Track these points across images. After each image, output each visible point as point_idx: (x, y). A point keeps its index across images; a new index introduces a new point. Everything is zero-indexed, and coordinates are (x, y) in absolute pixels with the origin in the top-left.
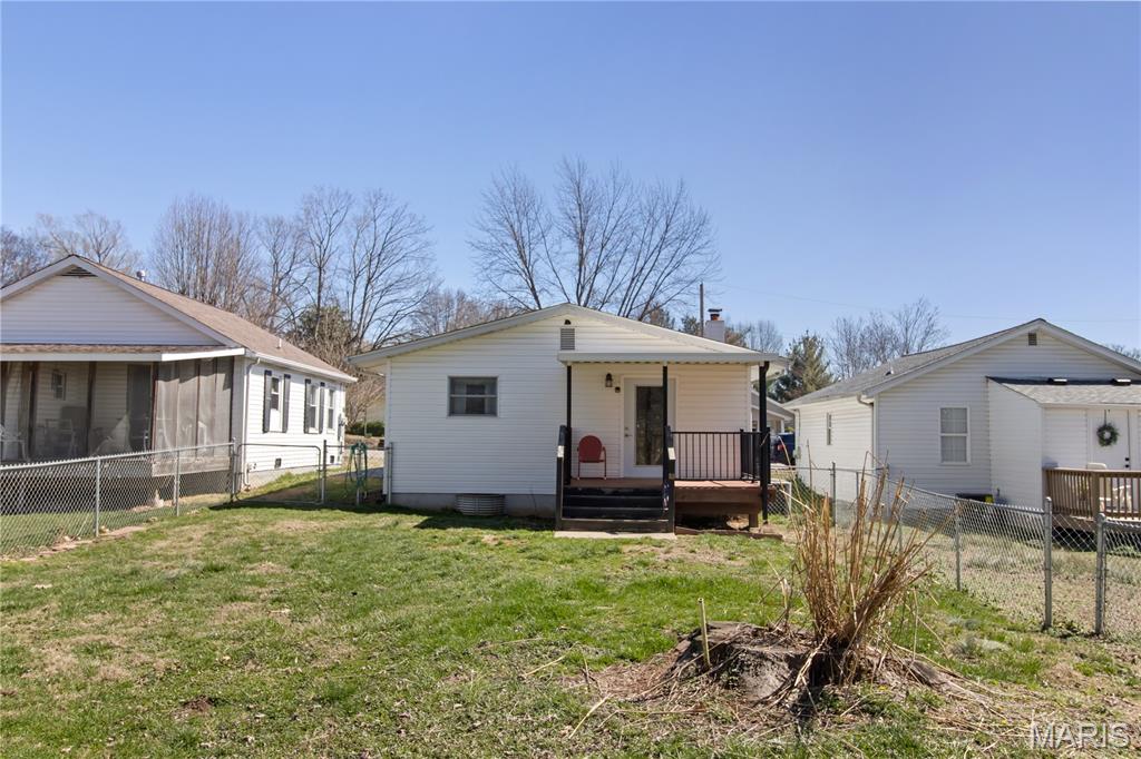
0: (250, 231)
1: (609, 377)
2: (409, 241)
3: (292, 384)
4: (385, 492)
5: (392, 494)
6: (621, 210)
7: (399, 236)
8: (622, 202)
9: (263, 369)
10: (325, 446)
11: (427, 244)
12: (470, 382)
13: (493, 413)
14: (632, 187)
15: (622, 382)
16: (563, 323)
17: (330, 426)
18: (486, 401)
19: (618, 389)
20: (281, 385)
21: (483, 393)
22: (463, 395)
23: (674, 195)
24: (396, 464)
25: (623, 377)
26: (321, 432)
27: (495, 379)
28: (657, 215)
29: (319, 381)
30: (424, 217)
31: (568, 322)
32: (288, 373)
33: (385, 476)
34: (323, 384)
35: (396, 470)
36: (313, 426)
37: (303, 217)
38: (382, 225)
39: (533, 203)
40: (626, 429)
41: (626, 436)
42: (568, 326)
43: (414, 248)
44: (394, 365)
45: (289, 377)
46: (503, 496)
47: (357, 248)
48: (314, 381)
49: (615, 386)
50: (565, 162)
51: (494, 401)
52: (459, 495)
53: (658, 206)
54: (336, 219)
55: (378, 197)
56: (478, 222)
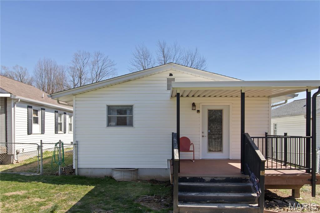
0: (66, 71)
1: (194, 105)
2: (109, 68)
3: (46, 113)
4: (74, 168)
5: (78, 168)
6: (177, 58)
7: (106, 67)
8: (178, 55)
9: (26, 105)
10: (41, 143)
11: (115, 69)
12: (118, 108)
13: (131, 125)
14: (181, 50)
15: (201, 107)
16: (168, 76)
17: (71, 130)
18: (127, 118)
19: (198, 111)
20: (39, 113)
21: (126, 114)
22: (115, 115)
23: (194, 53)
24: (80, 153)
25: (201, 105)
26: (65, 133)
27: (132, 106)
28: (189, 60)
29: (63, 112)
30: (114, 60)
31: (171, 75)
32: (44, 108)
33: (74, 159)
34: (65, 113)
35: (80, 156)
36: (61, 130)
37: (75, 61)
38: (100, 64)
39: (149, 56)
40: (203, 133)
41: (203, 136)
42: (171, 77)
43: (111, 71)
44: (77, 99)
45: (44, 109)
46: (137, 169)
47: (93, 71)
48: (59, 111)
49: (197, 109)
50: (159, 42)
51: (131, 118)
52: (113, 169)
53: (189, 57)
54: (85, 61)
55: (99, 54)
56: (131, 62)
